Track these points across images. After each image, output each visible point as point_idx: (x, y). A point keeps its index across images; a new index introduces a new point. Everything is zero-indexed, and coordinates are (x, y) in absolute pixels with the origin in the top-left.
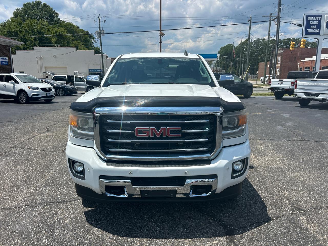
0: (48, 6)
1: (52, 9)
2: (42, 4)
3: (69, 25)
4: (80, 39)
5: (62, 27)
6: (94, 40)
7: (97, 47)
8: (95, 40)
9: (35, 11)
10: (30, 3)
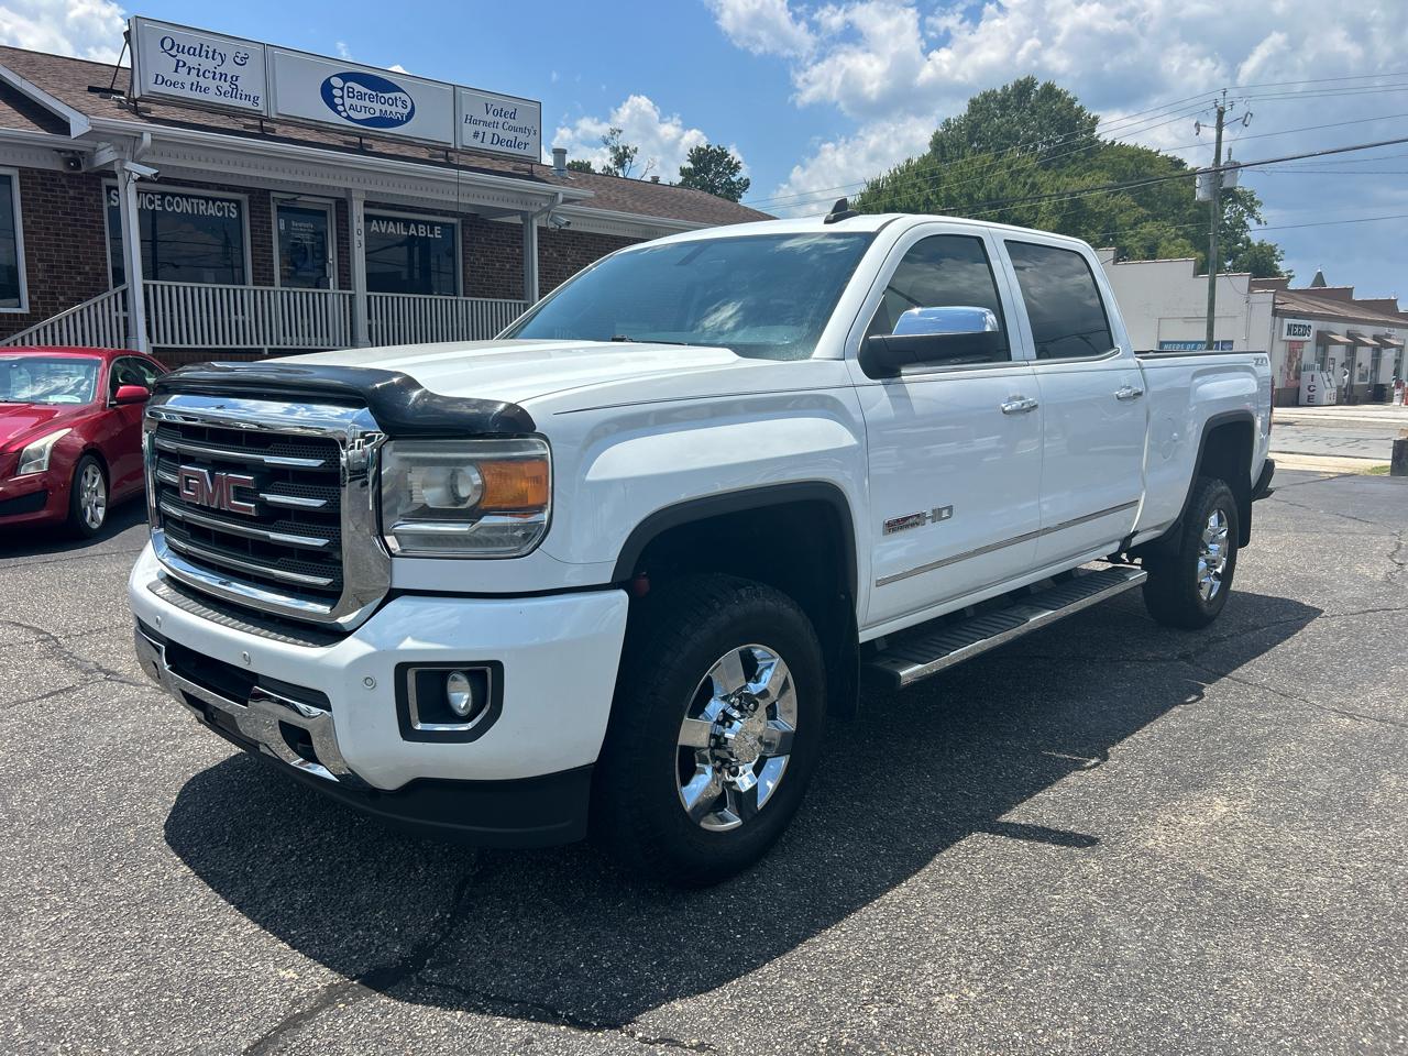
0: (1059, 94)
1: (1072, 102)
2: (1038, 88)
3: (1131, 158)
4: (1175, 211)
5: (1101, 168)
6: (1252, 212)
7: (1261, 245)
8: (1257, 209)
9: (1007, 121)
10: (995, 91)
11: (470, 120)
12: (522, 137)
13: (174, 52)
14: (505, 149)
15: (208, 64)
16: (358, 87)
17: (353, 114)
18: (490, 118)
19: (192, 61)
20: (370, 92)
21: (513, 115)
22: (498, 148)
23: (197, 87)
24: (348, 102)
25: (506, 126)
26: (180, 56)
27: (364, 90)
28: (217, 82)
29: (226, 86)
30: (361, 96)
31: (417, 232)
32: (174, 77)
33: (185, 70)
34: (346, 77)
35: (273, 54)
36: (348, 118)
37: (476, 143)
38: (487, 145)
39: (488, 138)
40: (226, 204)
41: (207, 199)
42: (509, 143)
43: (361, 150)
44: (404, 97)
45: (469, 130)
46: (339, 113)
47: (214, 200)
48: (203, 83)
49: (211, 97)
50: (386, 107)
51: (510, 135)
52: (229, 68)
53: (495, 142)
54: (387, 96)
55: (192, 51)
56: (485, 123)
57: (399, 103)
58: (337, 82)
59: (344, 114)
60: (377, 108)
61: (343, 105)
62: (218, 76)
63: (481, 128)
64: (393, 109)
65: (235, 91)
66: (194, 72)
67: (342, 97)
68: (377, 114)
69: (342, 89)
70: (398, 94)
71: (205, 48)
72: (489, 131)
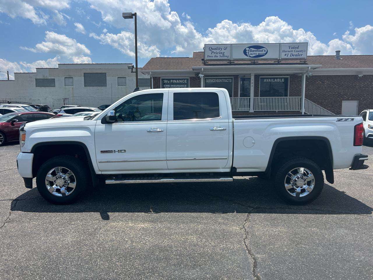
11: (284, 51)
12: (300, 53)
13: (211, 50)
14: (295, 57)
15: (218, 51)
16: (253, 49)
17: (251, 56)
18: (290, 50)
19: (215, 51)
20: (256, 50)
21: (298, 48)
22: (293, 57)
23: (216, 56)
24: (250, 53)
25: (295, 51)
26: (213, 51)
27: (254, 49)
28: (220, 54)
29: (222, 55)
30: (253, 51)
31: (277, 80)
32: (211, 55)
33: (214, 53)
34: (250, 47)
35: (233, 46)
36: (250, 57)
37: (286, 57)
38: (289, 57)
39: (289, 55)
40: (229, 79)
41: (225, 79)
42: (296, 55)
43: (254, 64)
44: (265, 49)
45: (284, 54)
46: (247, 56)
47: (227, 79)
48: (217, 55)
49: (219, 58)
50: (260, 52)
51: (297, 53)
52: (223, 51)
53: (291, 56)
54: (260, 50)
55: (215, 49)
56: (289, 51)
57: (263, 51)
58: (248, 49)
59: (249, 56)
60: (258, 53)
61: (249, 54)
62: (220, 53)
63: (287, 53)
64: (262, 52)
65: (224, 56)
66: (215, 53)
67: (249, 52)
68: (257, 54)
69: (249, 50)
70: (263, 49)
71: (218, 48)
72: (290, 53)
